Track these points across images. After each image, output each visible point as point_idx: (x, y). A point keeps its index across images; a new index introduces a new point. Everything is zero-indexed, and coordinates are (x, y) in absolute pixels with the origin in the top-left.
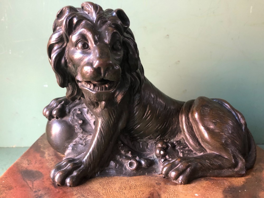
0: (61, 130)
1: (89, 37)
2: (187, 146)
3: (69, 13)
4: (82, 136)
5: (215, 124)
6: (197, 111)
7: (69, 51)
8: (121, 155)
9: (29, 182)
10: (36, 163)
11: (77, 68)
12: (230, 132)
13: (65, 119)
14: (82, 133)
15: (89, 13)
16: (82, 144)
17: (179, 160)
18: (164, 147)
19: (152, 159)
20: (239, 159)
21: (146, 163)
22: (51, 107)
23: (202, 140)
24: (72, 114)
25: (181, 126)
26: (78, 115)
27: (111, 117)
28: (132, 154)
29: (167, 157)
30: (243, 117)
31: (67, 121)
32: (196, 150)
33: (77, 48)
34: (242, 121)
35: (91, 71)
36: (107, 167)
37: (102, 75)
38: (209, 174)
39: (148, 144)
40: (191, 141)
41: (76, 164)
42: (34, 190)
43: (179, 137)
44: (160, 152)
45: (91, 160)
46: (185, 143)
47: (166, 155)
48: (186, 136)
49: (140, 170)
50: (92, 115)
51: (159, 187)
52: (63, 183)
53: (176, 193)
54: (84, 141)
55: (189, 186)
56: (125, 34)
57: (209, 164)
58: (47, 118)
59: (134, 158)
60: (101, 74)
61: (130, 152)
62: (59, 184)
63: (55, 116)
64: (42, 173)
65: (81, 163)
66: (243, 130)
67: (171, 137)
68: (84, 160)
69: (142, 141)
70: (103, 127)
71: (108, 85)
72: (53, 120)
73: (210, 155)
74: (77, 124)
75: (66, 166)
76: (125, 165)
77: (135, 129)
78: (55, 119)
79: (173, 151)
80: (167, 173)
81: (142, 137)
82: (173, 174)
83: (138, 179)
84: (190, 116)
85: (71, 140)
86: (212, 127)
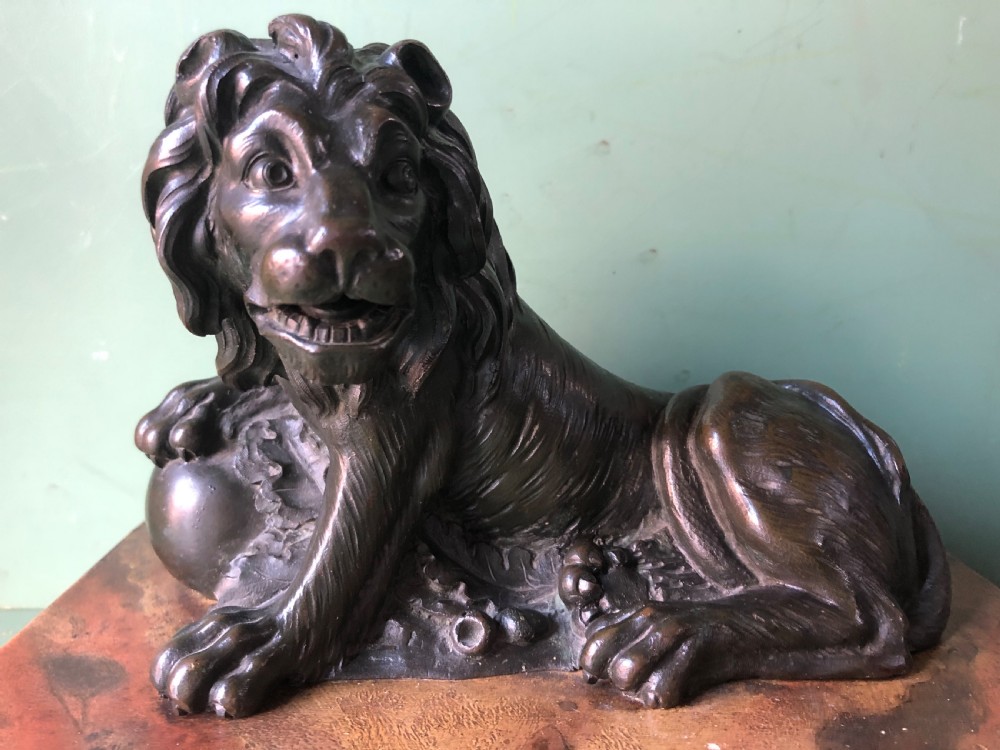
0: (199, 502)
1: (292, 142)
2: (684, 562)
3: (221, 55)
4: (279, 525)
5: (785, 473)
6: (716, 424)
7: (219, 194)
8: (428, 598)
9: (73, 699)
10: (104, 628)
11: (248, 259)
12: (844, 505)
13: (216, 459)
14: (281, 512)
15: (296, 56)
16: (280, 557)
17: (648, 612)
18: (593, 565)
19: (547, 611)
20: (879, 611)
21: (521, 627)
22: (167, 417)
23: (737, 538)
24: (245, 441)
25: (657, 484)
26: (265, 446)
27: (385, 448)
28: (468, 592)
29: (605, 603)
30: (893, 449)
31: (225, 467)
32: (717, 577)
33: (250, 183)
34: (891, 465)
35: (297, 267)
36: (373, 642)
37: (341, 282)
38: (763, 669)
39: (532, 557)
40: (695, 540)
41: (251, 631)
42: (88, 731)
43: (653, 528)
44: (576, 584)
45: (310, 614)
46: (674, 549)
47: (601, 597)
48: (677, 524)
49: (497, 654)
50: (319, 445)
51: (568, 716)
52: (198, 702)
53: (636, 741)
54: (289, 544)
55: (686, 713)
56: (436, 134)
57: (764, 630)
58: (148, 456)
59: (477, 607)
60: (334, 276)
61: (462, 587)
62: (186, 708)
63: (180, 450)
64: (122, 669)
65: (272, 625)
66: (894, 496)
67: (619, 526)
68: (284, 614)
69: (511, 544)
70: (357, 485)
71: (365, 321)
72: (170, 463)
73: (770, 594)
74: (261, 477)
75: (214, 637)
76: (444, 633)
77: (484, 494)
78: (180, 459)
79: (628, 581)
80: (602, 663)
81: (510, 526)
82: (625, 666)
83: (492, 688)
84: (691, 444)
85: (238, 540)
86: (774, 485)
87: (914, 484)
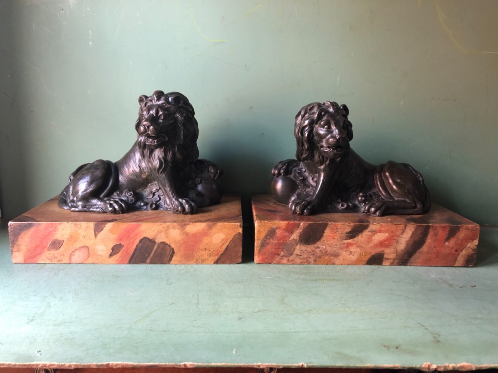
2: (381, 196)
5: (401, 179)
6: (387, 171)
7: (317, 129)
11: (322, 139)
13: (288, 176)
16: (304, 194)
18: (364, 195)
19: (356, 204)
20: (417, 204)
21: (352, 205)
22: (279, 168)
23: (391, 191)
24: (294, 173)
25: (375, 182)
26: (298, 173)
28: (341, 200)
30: (421, 176)
32: (387, 198)
33: (323, 128)
34: (421, 179)
40: (383, 193)
44: (361, 199)
46: (379, 194)
47: (366, 201)
48: (379, 190)
49: (348, 210)
52: (302, 213)
55: (384, 217)
61: (339, 199)
63: (282, 174)
64: (280, 211)
65: (311, 202)
66: (421, 184)
67: (369, 189)
68: (312, 200)
72: (279, 177)
73: (397, 201)
75: (302, 203)
78: (282, 176)
80: (369, 209)
82: (373, 209)
84: (382, 174)
86: (398, 181)
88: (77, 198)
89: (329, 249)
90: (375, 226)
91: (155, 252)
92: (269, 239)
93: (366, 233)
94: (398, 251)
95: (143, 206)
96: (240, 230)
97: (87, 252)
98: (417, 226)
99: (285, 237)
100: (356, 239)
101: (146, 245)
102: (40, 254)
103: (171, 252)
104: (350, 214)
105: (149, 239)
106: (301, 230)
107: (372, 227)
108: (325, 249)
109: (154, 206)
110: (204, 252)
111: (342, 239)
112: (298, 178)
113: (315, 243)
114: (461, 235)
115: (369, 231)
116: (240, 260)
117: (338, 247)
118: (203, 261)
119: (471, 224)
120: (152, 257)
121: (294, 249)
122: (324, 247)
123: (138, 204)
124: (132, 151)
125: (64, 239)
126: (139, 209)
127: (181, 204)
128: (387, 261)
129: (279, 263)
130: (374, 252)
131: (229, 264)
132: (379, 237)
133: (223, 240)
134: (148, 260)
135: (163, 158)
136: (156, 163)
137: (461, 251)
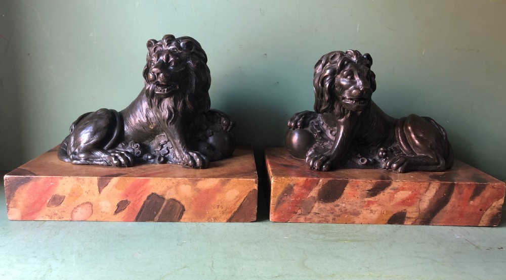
2: (402, 151)
3: (340, 55)
4: (320, 142)
5: (423, 133)
6: (410, 125)
13: (305, 129)
14: (322, 139)
15: (351, 57)
18: (385, 150)
20: (440, 160)
21: (373, 161)
23: (414, 147)
25: (396, 136)
26: (316, 126)
28: (360, 155)
29: (388, 158)
30: (444, 130)
31: (307, 130)
33: (346, 79)
34: (444, 134)
35: (357, 93)
40: (405, 148)
41: (327, 157)
44: (382, 154)
45: (336, 155)
46: (400, 149)
48: (400, 144)
49: (369, 165)
51: (385, 173)
52: (320, 169)
54: (323, 146)
55: (406, 174)
59: (363, 157)
63: (299, 127)
64: (297, 166)
67: (389, 144)
68: (332, 154)
70: (345, 131)
72: (296, 129)
73: (419, 156)
75: (321, 158)
80: (390, 166)
82: (394, 165)
84: (404, 128)
85: (311, 145)
86: (421, 135)
87: (448, 138)
88: (79, 150)
89: (348, 207)
90: (398, 184)
91: (164, 209)
92: (286, 196)
93: (388, 190)
94: (421, 209)
95: (150, 159)
96: (256, 187)
97: (91, 208)
98: (441, 184)
99: (303, 194)
100: (377, 197)
101: (154, 202)
102: (39, 210)
103: (182, 209)
104: (371, 170)
105: (158, 196)
106: (320, 187)
107: (395, 184)
108: (345, 207)
109: (162, 159)
110: (216, 209)
111: (363, 197)
112: (316, 131)
113: (334, 201)
114: (487, 193)
115: (391, 189)
116: (255, 219)
117: (358, 205)
118: (216, 219)
119: (497, 182)
120: (161, 215)
121: (313, 207)
122: (344, 205)
123: (145, 156)
124: (139, 100)
125: (65, 195)
126: (146, 162)
127: (192, 158)
128: (409, 220)
129: (296, 221)
130: (396, 210)
131: (244, 222)
132: (402, 195)
133: (237, 197)
134: (157, 218)
135: (173, 108)
136: (165, 114)
137: (486, 210)
